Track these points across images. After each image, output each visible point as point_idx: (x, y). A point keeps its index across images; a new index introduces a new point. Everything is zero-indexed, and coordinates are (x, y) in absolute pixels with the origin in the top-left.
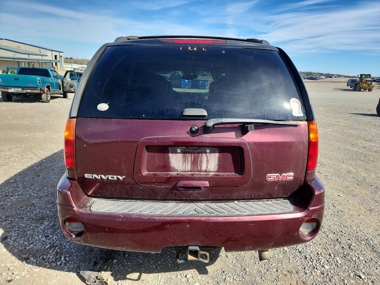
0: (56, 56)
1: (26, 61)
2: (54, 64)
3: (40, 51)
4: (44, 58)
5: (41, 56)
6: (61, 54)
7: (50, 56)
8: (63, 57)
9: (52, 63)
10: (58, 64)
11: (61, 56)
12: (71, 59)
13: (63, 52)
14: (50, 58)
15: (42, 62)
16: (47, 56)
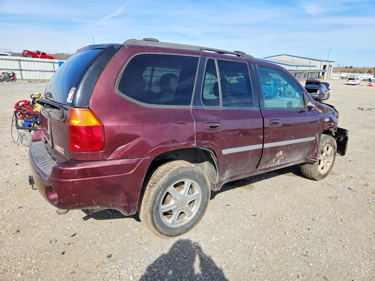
0: (325, 66)
1: (294, 72)
2: (321, 74)
3: (310, 62)
4: (312, 68)
5: (309, 67)
6: (331, 64)
7: (319, 67)
8: (332, 67)
9: (319, 73)
10: (326, 74)
11: (331, 66)
12: (351, 67)
13: (334, 62)
14: (318, 69)
15: (309, 73)
16: (315, 66)
